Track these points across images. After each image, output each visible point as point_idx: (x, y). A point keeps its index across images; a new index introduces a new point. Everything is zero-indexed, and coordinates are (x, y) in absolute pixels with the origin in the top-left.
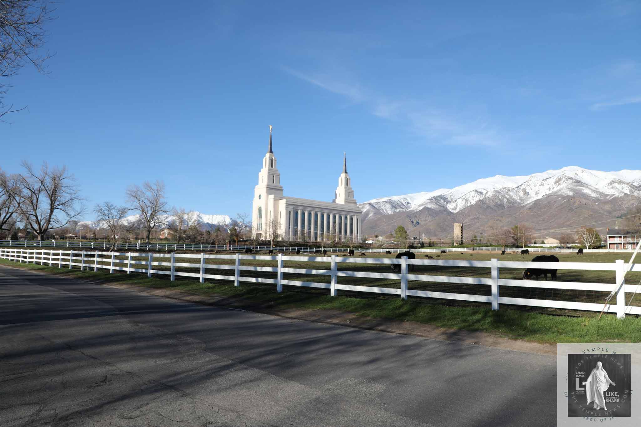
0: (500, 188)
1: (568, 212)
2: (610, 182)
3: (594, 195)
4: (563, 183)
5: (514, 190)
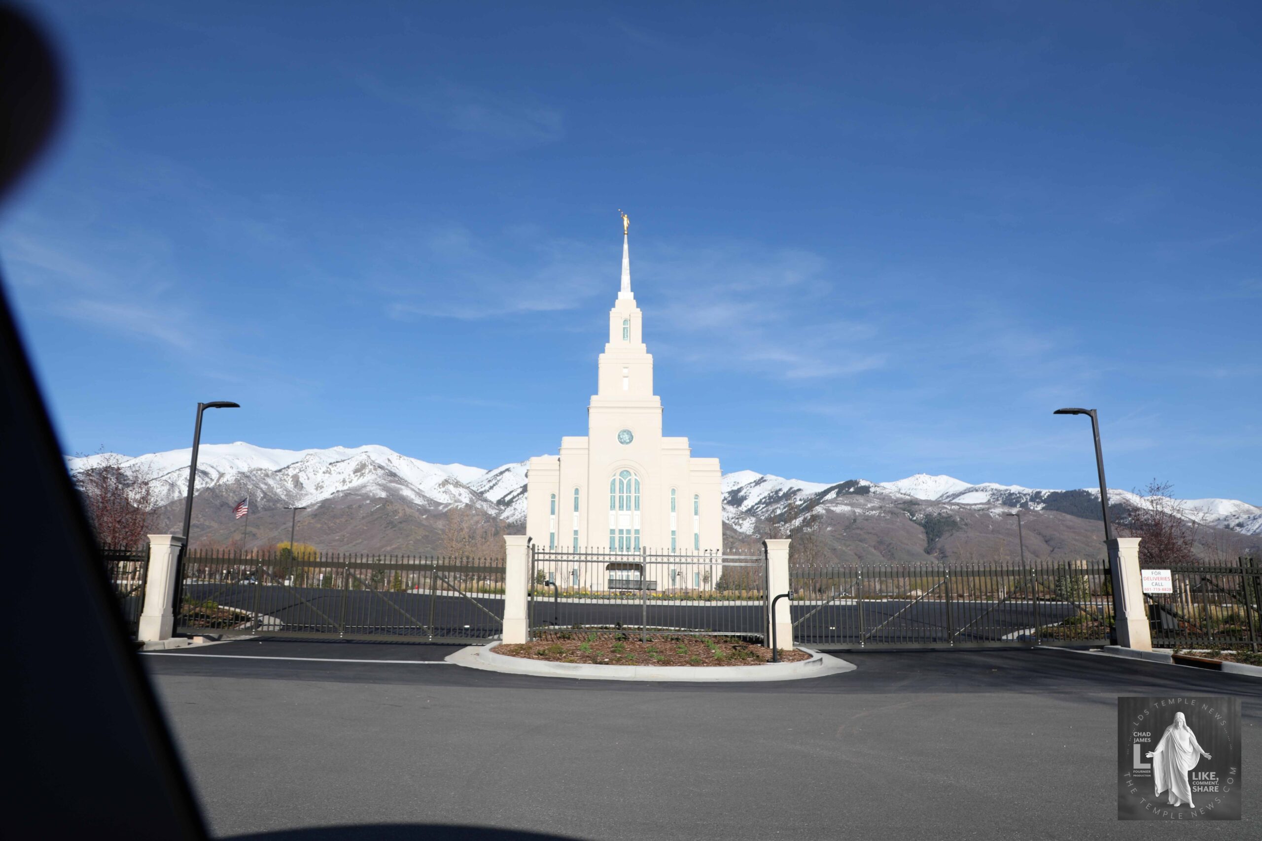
0: (247, 469)
1: (386, 527)
2: (443, 482)
3: (419, 501)
4: (368, 473)
5: (277, 475)
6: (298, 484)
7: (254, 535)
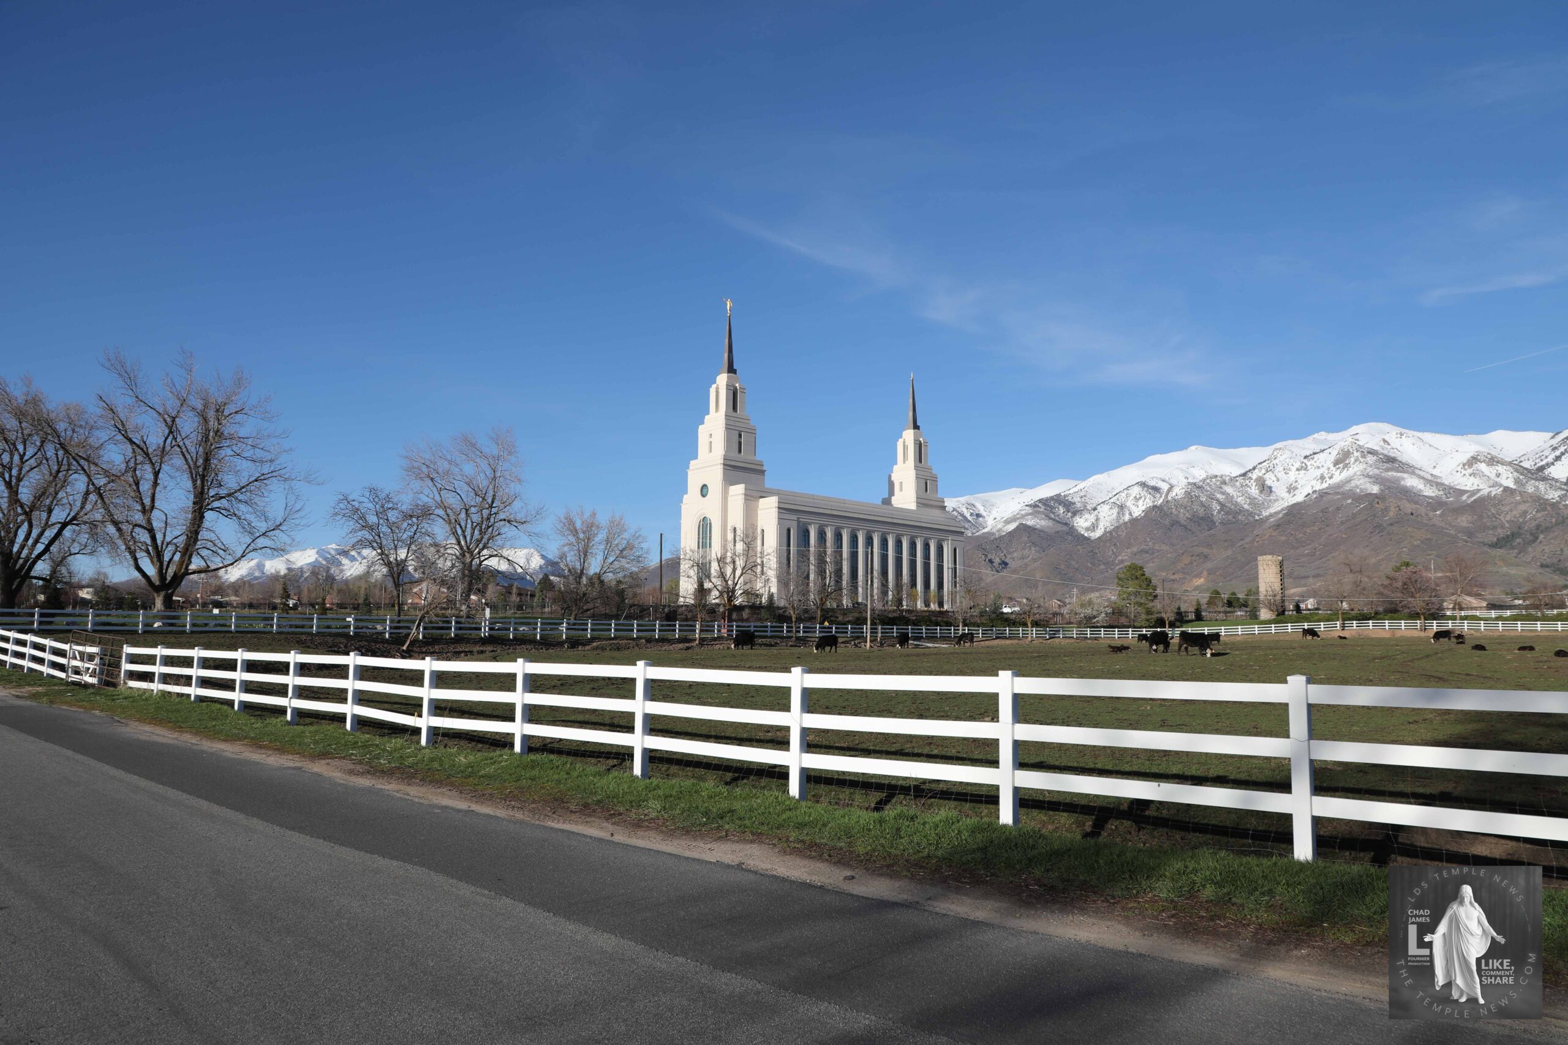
0: (1201, 478)
1: (1371, 533)
2: (1468, 460)
3: (1431, 491)
4: (1354, 463)
5: (1237, 481)
6: (1265, 488)
7: (1206, 557)
